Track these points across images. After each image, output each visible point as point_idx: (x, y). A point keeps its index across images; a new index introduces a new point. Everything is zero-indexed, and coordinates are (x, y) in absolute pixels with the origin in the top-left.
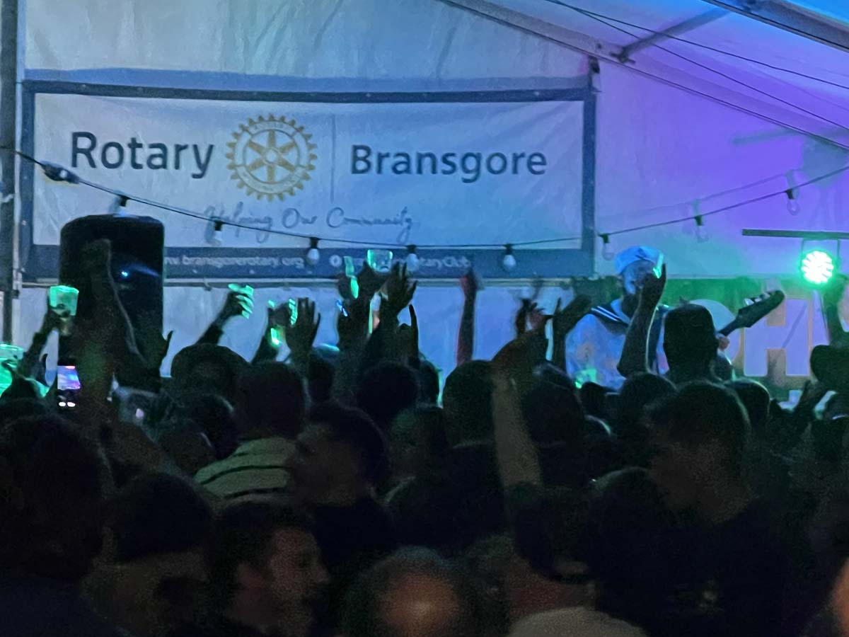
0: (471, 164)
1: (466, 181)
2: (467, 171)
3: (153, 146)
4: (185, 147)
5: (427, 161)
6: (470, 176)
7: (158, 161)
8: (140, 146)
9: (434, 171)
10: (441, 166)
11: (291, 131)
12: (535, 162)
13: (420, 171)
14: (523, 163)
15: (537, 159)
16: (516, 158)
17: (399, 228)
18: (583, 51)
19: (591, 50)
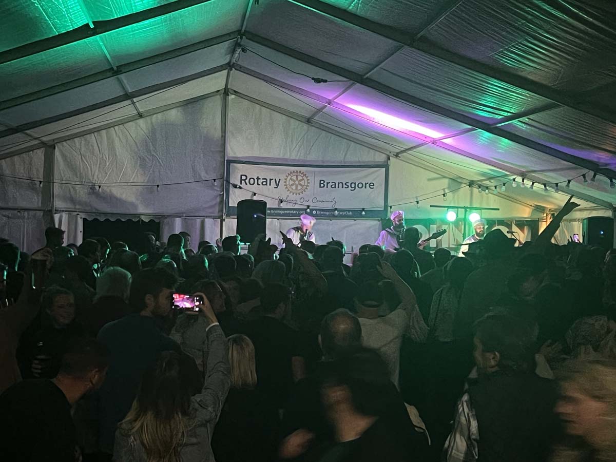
0: (353, 185)
1: (351, 190)
2: (352, 188)
3: (263, 179)
4: (272, 179)
5: (341, 185)
6: (353, 189)
7: (264, 183)
8: (260, 179)
9: (343, 187)
10: (345, 186)
11: (302, 175)
12: (371, 185)
13: (338, 187)
14: (368, 185)
15: (371, 184)
16: (366, 184)
17: (333, 203)
18: (386, 154)
19: (388, 153)
